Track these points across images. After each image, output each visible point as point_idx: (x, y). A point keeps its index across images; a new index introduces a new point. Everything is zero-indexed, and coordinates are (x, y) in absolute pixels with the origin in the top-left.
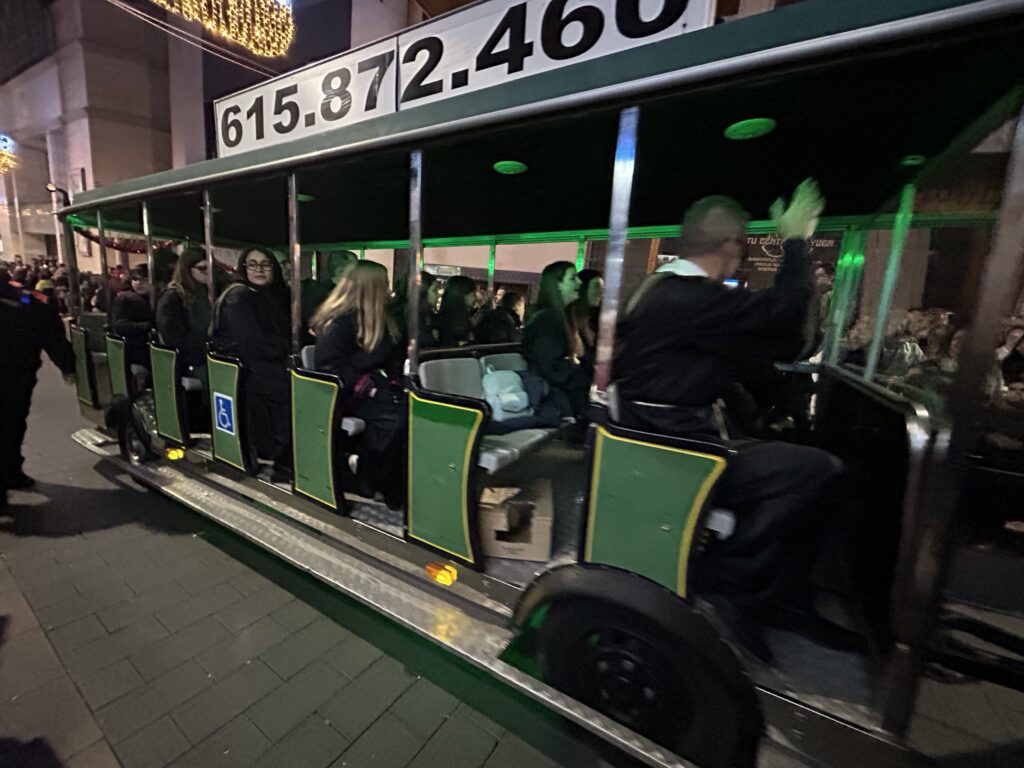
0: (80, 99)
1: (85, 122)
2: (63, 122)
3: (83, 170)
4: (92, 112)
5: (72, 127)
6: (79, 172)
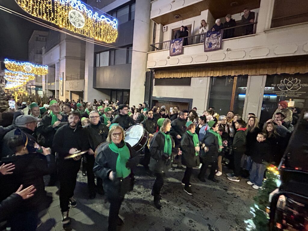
3: (63, 73)
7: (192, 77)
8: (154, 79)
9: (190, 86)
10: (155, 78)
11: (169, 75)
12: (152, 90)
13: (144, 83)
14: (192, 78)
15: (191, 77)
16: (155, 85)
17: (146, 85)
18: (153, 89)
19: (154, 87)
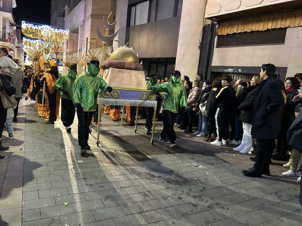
0: (90, 12)
1: (90, 20)
2: (84, 21)
3: (87, 38)
4: (92, 16)
5: (86, 23)
6: (86, 39)
7: (289, 27)
8: (216, 37)
9: (284, 44)
10: (218, 35)
11: (243, 27)
12: (211, 56)
13: (199, 45)
14: (288, 30)
15: (287, 28)
16: (217, 47)
17: (201, 48)
18: (213, 55)
19: (216, 50)
